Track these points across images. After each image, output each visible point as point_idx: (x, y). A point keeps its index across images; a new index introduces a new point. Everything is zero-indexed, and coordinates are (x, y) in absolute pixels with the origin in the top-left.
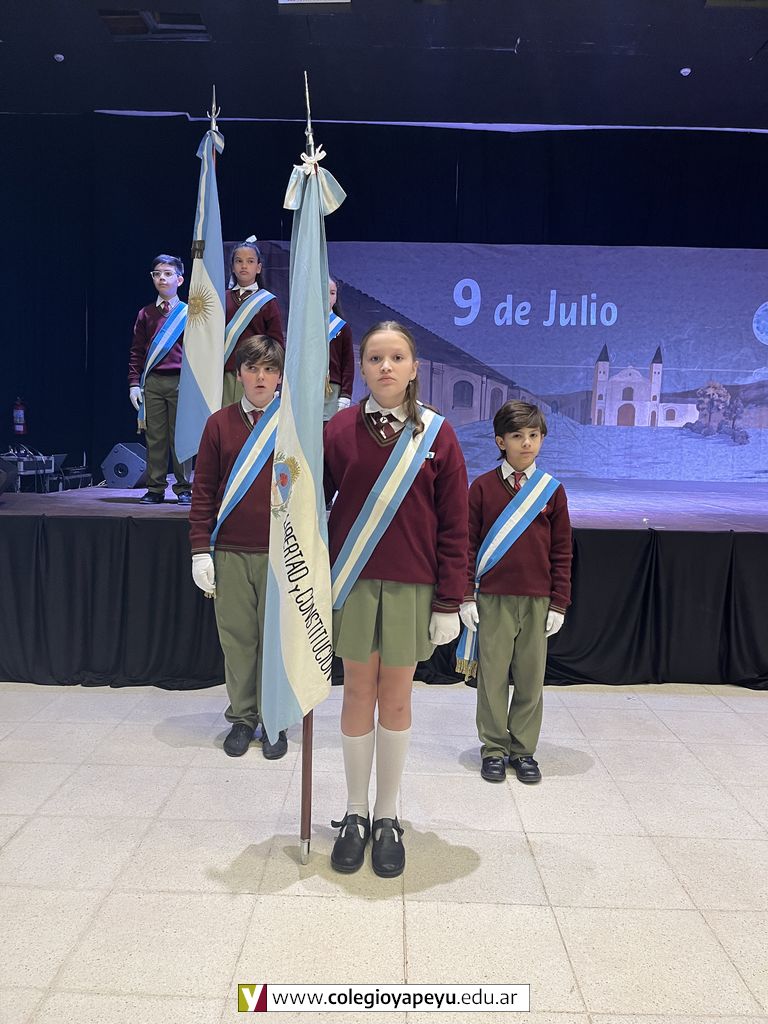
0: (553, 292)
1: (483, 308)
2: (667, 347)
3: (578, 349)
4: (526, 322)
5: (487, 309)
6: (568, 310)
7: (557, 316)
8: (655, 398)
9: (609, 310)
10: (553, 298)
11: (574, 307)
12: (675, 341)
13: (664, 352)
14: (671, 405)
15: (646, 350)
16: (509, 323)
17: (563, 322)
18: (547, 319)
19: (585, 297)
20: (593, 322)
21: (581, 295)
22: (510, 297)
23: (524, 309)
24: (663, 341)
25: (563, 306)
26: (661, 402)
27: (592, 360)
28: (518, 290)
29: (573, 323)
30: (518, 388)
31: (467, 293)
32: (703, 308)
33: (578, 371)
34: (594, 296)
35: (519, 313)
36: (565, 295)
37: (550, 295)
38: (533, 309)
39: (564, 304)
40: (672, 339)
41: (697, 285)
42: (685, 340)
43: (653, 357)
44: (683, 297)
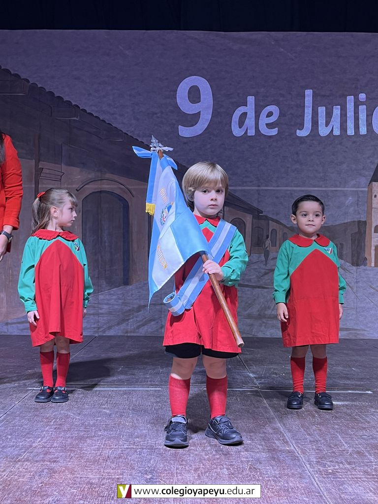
0: (309, 93)
1: (215, 114)
3: (344, 166)
4: (274, 132)
5: (222, 115)
6: (329, 115)
7: (315, 123)
10: (309, 100)
11: (337, 111)
16: (252, 132)
17: (323, 131)
18: (301, 126)
19: (351, 98)
20: (363, 130)
21: (345, 96)
22: (251, 99)
23: (270, 114)
25: (322, 110)
27: (363, 181)
28: (262, 90)
29: (337, 132)
30: (266, 218)
31: (194, 95)
33: (345, 195)
34: (362, 97)
35: (264, 120)
36: (324, 96)
37: (304, 96)
38: (282, 115)
39: (324, 108)
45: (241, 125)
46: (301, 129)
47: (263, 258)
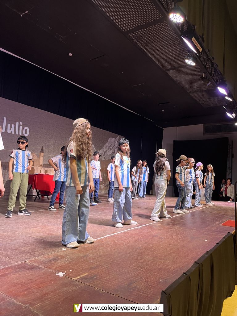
0: (5, 118)
2: (45, 147)
7: (6, 128)
8: (41, 166)
9: (26, 130)
10: (5, 121)
11: (13, 126)
12: (48, 145)
13: (44, 149)
14: (46, 168)
15: (39, 147)
17: (9, 132)
20: (21, 134)
21: (16, 122)
24: (44, 145)
25: (9, 125)
26: (43, 167)
29: (13, 133)
32: (56, 135)
37: (3, 119)
40: (47, 144)
41: (54, 127)
42: (50, 145)
43: (41, 150)
44: (50, 130)
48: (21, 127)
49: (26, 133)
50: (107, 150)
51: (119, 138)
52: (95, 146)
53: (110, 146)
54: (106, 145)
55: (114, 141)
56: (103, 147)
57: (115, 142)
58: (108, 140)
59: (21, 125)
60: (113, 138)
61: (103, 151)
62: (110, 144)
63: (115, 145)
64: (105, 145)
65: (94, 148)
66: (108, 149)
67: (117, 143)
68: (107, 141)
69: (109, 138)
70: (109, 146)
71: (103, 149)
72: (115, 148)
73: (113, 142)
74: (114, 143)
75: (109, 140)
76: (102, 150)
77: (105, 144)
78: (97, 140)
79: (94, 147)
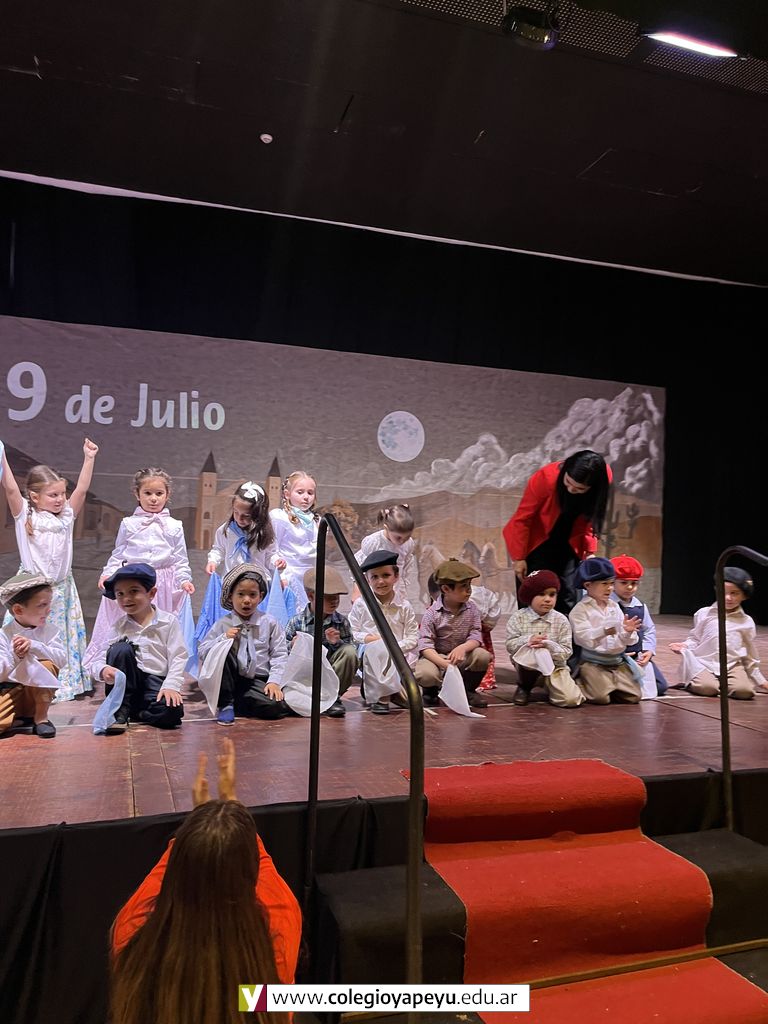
0: (144, 387)
1: (49, 400)
2: (285, 458)
3: (178, 457)
4: (109, 421)
5: (55, 401)
6: (163, 408)
7: (149, 414)
9: (214, 412)
10: (143, 394)
11: (171, 405)
12: (295, 452)
13: (282, 463)
15: (262, 461)
16: (86, 420)
17: (157, 423)
18: (136, 417)
19: (183, 396)
20: (195, 425)
21: (179, 392)
22: (86, 389)
23: (105, 404)
24: (280, 451)
25: (156, 404)
27: (196, 471)
28: (98, 381)
29: (170, 425)
30: (100, 503)
31: (27, 380)
32: (324, 416)
33: (179, 483)
34: (195, 394)
35: (98, 409)
36: (158, 390)
37: (138, 390)
38: (117, 405)
39: (158, 402)
40: (291, 450)
41: (316, 390)
42: (306, 451)
43: (269, 469)
44: (300, 402)
45: (75, 411)
46: (136, 419)
47: (95, 541)
48: (196, 406)
49: (214, 421)
50: (563, 449)
51: (632, 397)
52: (500, 438)
53: (581, 433)
54: (556, 429)
55: (603, 411)
56: (543, 438)
57: (607, 413)
58: (568, 408)
59: (195, 400)
60: (595, 399)
61: (544, 453)
62: (581, 425)
63: (611, 426)
64: (550, 429)
65: (498, 447)
66: (567, 443)
67: (617, 414)
68: (565, 415)
69: (572, 402)
70: (575, 431)
71: (545, 445)
72: (611, 435)
73: (597, 412)
74: (605, 419)
75: (576, 408)
76: (538, 449)
77: (554, 423)
78: (512, 417)
79: (494, 440)
